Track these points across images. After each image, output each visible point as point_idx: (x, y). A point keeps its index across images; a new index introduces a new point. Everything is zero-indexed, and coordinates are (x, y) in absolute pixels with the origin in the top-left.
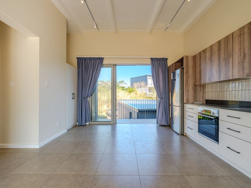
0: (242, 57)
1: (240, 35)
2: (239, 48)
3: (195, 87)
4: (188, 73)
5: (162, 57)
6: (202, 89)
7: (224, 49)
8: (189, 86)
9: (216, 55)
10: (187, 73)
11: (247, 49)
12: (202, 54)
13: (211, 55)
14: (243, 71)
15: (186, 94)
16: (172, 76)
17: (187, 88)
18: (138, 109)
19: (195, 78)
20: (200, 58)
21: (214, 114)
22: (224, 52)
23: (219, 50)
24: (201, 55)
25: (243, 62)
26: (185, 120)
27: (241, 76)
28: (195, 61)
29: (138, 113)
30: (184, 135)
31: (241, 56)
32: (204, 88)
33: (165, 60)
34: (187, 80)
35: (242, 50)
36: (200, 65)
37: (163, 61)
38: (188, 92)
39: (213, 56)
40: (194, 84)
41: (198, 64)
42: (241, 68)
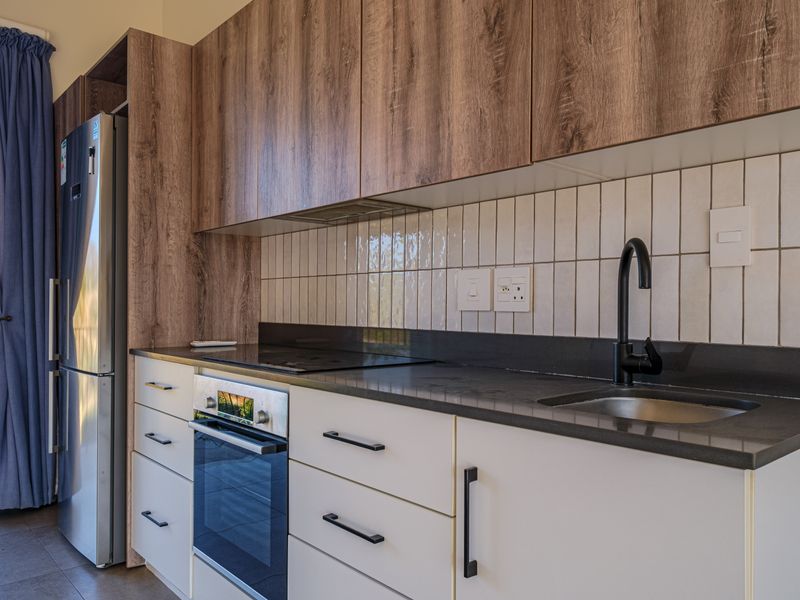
0: (401, 67)
2: (391, 10)
3: (201, 247)
4: (154, 153)
5: (10, 25)
6: (240, 262)
8: (162, 235)
9: (292, 48)
10: (147, 151)
11: (423, 18)
12: (232, 39)
13: (272, 50)
14: (405, 154)
15: (141, 289)
16: (64, 162)
17: (148, 249)
19: (200, 190)
20: (224, 62)
21: (265, 421)
22: (328, 30)
23: (304, 19)
24: (226, 44)
25: (405, 97)
26: (134, 460)
27: (398, 178)
28: (199, 82)
30: (130, 564)
31: (398, 56)
32: (254, 252)
34: (151, 199)
35: (401, 24)
36: (221, 108)
37: (14, 51)
38: (155, 277)
39: (281, 53)
40: (193, 224)
41: (211, 102)
42: (398, 131)
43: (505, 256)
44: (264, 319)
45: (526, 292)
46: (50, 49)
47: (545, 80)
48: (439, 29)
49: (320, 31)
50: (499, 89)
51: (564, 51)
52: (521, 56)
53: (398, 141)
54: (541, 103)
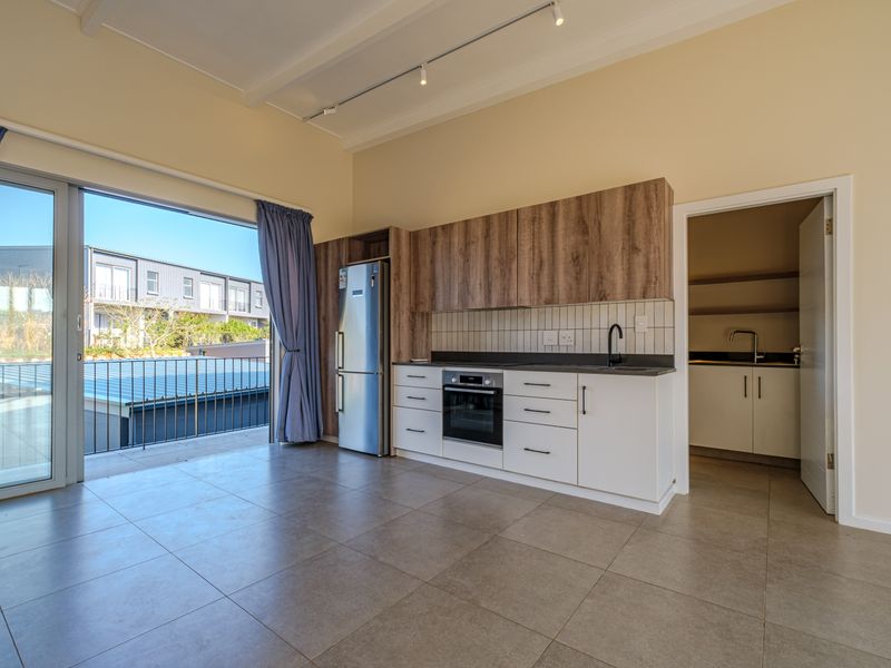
0: (536, 264)
1: (534, 220)
2: (532, 245)
3: (413, 318)
5: (298, 208)
6: (425, 324)
7: (500, 240)
8: (401, 314)
9: (479, 247)
10: (397, 278)
12: (440, 234)
13: (467, 245)
14: (539, 294)
15: (395, 337)
17: (397, 320)
18: (124, 401)
19: (416, 294)
20: (434, 243)
22: (500, 244)
23: (486, 238)
24: (436, 236)
25: (538, 275)
26: (395, 410)
27: (535, 301)
29: (124, 421)
30: (393, 454)
31: (535, 261)
32: (430, 320)
33: (306, 218)
34: (398, 298)
35: (536, 251)
36: (433, 261)
38: (399, 331)
39: (472, 247)
40: (411, 308)
41: (425, 258)
42: (535, 286)
43: (563, 325)
44: (434, 349)
45: (572, 339)
46: (311, 217)
47: (594, 279)
48: (553, 252)
49: (495, 243)
50: (577, 279)
51: (600, 273)
52: (585, 271)
53: (536, 289)
54: (593, 285)
